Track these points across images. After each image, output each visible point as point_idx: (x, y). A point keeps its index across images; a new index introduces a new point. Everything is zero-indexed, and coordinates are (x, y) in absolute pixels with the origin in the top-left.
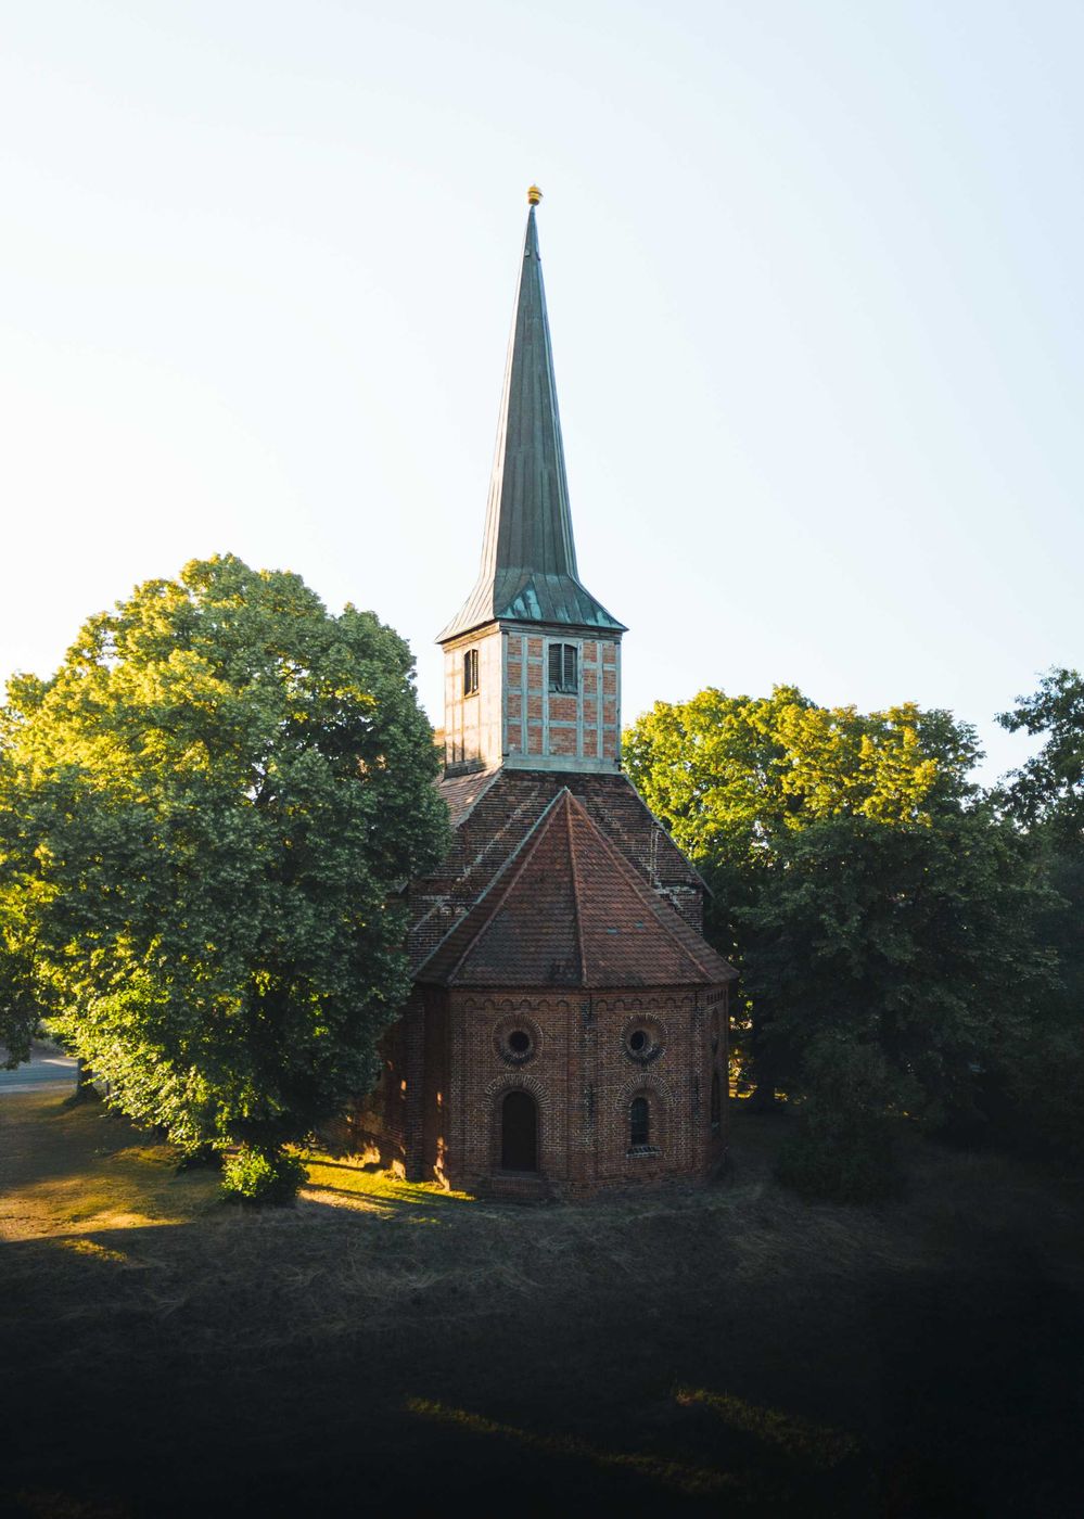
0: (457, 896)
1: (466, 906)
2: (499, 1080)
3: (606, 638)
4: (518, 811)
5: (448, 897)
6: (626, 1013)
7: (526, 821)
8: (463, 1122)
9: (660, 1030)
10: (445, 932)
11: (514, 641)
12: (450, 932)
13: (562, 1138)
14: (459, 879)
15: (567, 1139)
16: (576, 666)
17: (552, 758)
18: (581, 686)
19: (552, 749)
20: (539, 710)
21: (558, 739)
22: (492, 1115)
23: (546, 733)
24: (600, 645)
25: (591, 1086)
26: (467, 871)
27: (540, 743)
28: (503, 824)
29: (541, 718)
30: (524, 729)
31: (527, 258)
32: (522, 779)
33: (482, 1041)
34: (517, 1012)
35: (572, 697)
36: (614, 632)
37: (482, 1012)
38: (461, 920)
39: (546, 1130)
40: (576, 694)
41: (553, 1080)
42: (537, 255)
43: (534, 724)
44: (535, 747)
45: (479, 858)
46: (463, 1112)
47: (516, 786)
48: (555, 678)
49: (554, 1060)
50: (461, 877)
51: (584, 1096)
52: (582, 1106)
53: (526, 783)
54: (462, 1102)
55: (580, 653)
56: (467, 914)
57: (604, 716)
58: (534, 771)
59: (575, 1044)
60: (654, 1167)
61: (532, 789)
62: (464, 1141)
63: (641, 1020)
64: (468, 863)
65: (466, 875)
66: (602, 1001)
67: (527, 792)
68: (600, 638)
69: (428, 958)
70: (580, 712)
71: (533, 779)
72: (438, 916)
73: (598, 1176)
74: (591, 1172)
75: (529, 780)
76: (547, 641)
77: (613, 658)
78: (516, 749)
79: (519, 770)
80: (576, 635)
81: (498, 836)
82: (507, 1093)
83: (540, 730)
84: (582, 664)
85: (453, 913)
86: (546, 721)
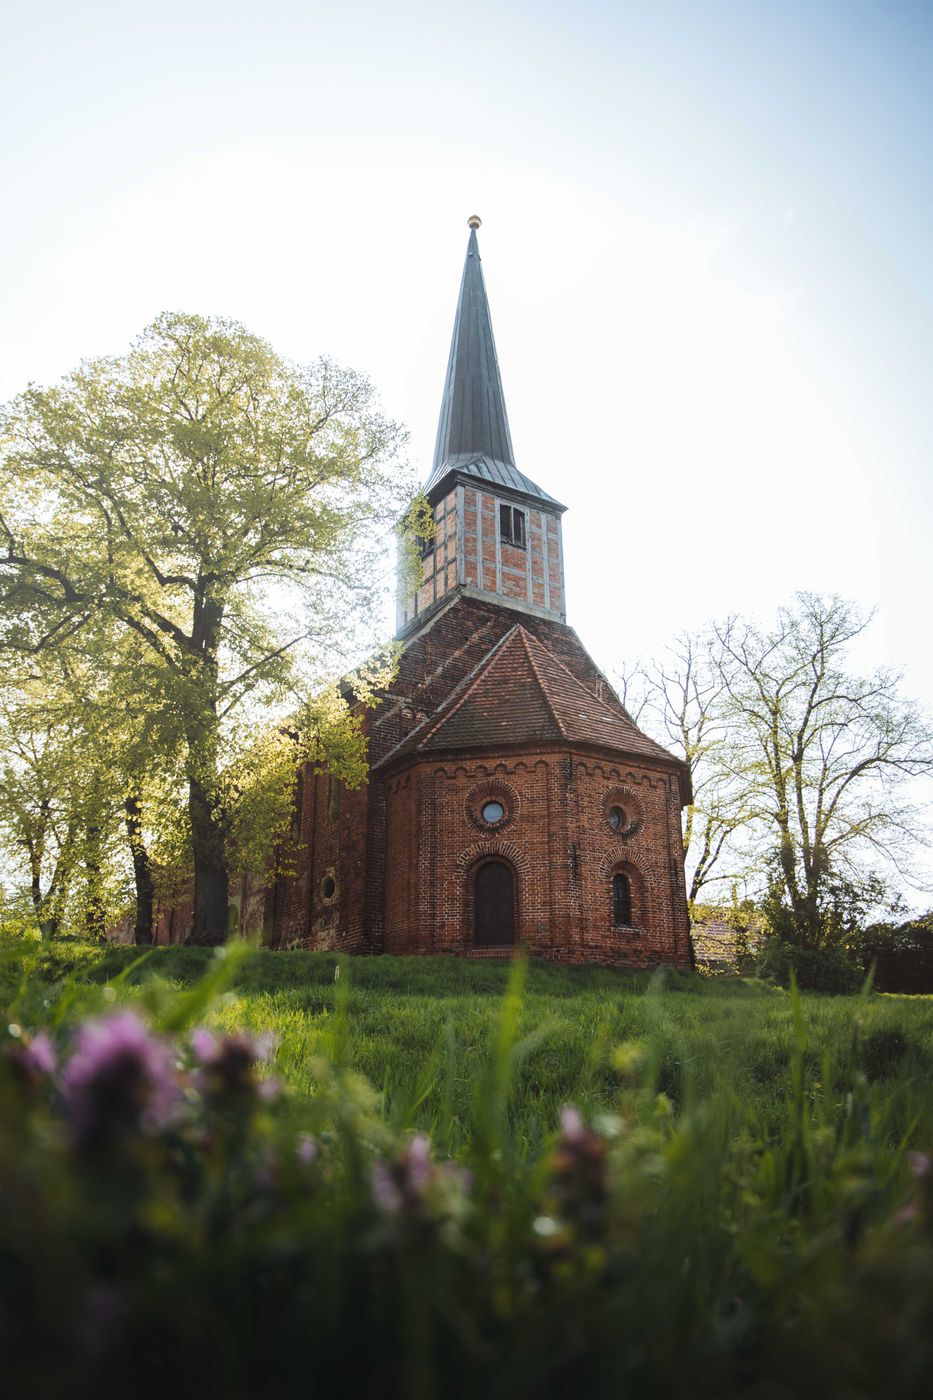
0: (418, 701)
1: (427, 713)
2: (473, 850)
3: (549, 512)
4: (475, 636)
5: (410, 700)
6: (605, 782)
7: (484, 647)
8: (433, 896)
9: (638, 807)
10: (406, 734)
11: (470, 494)
12: (411, 734)
13: (544, 903)
14: (420, 685)
15: (550, 903)
16: (524, 528)
17: (505, 597)
18: (529, 545)
19: (506, 590)
20: (492, 555)
21: (510, 584)
22: (465, 886)
23: (499, 576)
24: (544, 517)
25: (574, 847)
26: (428, 680)
27: (494, 583)
28: (462, 644)
29: (494, 562)
30: (480, 567)
31: (470, 257)
32: (479, 609)
33: (452, 811)
34: (492, 778)
35: (520, 551)
36: (554, 509)
37: (454, 781)
38: (422, 725)
39: (526, 897)
40: (525, 549)
41: (533, 843)
42: (479, 256)
43: (489, 565)
44: (489, 584)
45: (440, 670)
46: (432, 885)
47: (473, 613)
48: (505, 532)
49: (534, 822)
50: (422, 684)
51: (567, 857)
52: (565, 866)
53: (482, 613)
54: (433, 874)
55: (527, 518)
56: (428, 720)
57: (550, 575)
58: (490, 604)
59: (556, 803)
60: (638, 945)
61: (488, 619)
62: (433, 916)
63: (619, 792)
64: (429, 673)
65: (427, 683)
66: (582, 764)
67: (484, 621)
68: (544, 511)
69: (390, 754)
70: (529, 565)
71: (489, 611)
72: (399, 715)
73: (584, 945)
74: (577, 938)
75: (484, 610)
76: (498, 502)
77: (555, 530)
78: (471, 582)
79: (476, 600)
80: (523, 503)
81: (457, 654)
82: (482, 862)
83: (494, 572)
84: (528, 526)
85: (414, 717)
86: (499, 566)
